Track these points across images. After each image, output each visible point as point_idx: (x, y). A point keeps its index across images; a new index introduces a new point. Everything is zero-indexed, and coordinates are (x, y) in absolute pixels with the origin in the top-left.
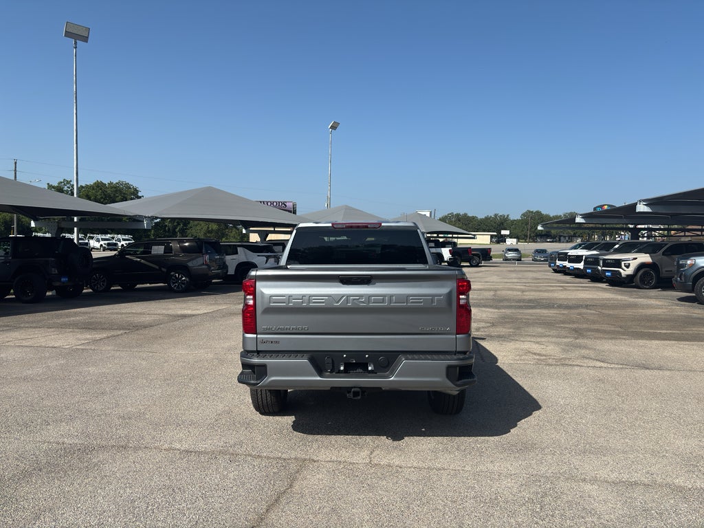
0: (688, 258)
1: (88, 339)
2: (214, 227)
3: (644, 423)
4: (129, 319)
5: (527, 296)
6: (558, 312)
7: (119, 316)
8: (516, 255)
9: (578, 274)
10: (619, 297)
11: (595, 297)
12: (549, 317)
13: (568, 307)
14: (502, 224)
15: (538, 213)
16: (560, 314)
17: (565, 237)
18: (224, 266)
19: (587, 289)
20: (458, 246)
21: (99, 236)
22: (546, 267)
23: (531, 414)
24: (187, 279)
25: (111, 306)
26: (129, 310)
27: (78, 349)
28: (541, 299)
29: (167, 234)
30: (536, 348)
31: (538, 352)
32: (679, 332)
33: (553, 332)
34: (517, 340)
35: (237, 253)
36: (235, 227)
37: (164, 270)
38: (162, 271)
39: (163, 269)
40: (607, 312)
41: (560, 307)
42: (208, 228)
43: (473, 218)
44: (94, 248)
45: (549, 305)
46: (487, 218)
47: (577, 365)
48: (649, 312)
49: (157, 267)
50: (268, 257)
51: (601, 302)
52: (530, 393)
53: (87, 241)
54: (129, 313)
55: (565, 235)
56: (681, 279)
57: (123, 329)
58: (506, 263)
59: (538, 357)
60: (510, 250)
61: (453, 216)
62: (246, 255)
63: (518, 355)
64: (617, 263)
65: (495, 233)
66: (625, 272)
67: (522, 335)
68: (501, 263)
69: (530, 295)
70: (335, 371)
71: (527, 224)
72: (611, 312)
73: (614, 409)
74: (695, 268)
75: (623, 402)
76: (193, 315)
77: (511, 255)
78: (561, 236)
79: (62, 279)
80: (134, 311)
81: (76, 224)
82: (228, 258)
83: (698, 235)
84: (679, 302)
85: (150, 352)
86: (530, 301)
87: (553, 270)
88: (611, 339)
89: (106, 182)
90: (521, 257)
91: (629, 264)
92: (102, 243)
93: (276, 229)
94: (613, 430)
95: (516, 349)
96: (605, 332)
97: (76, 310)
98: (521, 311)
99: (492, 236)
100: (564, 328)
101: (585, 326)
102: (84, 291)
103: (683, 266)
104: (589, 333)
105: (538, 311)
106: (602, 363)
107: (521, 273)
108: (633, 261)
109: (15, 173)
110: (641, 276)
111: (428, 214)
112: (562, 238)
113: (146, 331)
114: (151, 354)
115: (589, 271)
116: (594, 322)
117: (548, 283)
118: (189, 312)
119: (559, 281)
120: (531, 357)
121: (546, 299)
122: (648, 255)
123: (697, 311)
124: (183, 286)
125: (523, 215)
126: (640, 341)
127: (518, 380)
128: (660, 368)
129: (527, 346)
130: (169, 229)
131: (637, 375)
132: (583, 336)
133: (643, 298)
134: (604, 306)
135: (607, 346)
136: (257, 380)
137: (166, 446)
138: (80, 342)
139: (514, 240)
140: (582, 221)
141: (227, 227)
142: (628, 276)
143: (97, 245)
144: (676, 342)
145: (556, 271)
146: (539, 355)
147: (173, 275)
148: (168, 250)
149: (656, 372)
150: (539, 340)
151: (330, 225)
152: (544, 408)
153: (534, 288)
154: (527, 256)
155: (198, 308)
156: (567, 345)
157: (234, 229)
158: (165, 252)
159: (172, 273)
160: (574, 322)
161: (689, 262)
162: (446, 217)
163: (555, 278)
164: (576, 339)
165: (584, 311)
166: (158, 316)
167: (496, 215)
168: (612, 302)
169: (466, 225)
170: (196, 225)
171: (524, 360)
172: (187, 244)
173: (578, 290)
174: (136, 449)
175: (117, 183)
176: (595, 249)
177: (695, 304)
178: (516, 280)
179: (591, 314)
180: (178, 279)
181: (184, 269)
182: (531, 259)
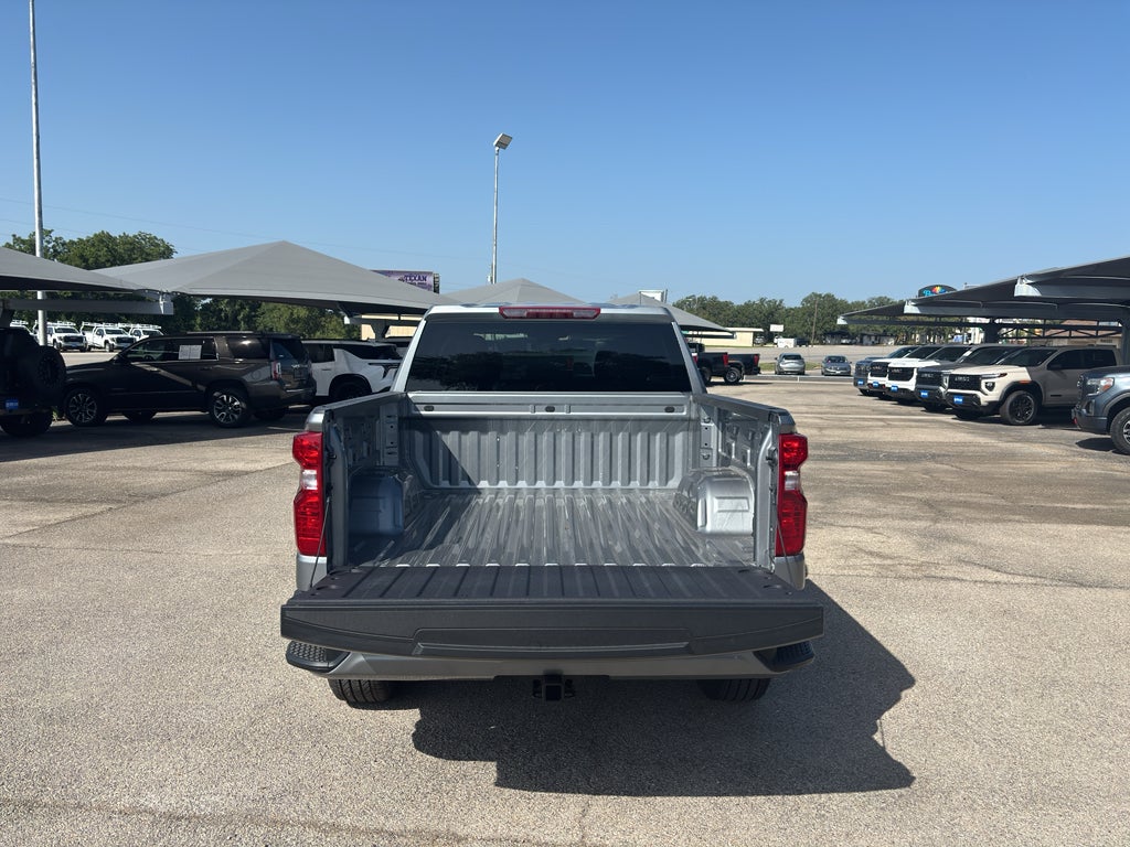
0: (1101, 375)
1: (33, 524)
2: (302, 312)
3: (1121, 715)
4: (124, 481)
5: (829, 436)
6: (889, 468)
7: (108, 474)
8: (797, 365)
9: (904, 399)
10: (982, 440)
11: (941, 439)
12: (876, 477)
13: (902, 458)
14: (772, 314)
15: (829, 297)
16: (893, 471)
17: (870, 336)
18: (309, 382)
19: (924, 424)
20: (707, 350)
21: (103, 326)
22: (849, 385)
23: (898, 699)
24: (244, 405)
25: (98, 454)
26: (129, 463)
27: (7, 545)
28: (853, 443)
29: (223, 324)
30: (869, 541)
31: (875, 550)
32: (1105, 507)
33: (892, 508)
34: (832, 525)
35: (332, 359)
36: (336, 313)
37: (201, 388)
38: (197, 389)
39: (199, 386)
40: (970, 467)
41: (889, 457)
42: (292, 314)
43: (727, 304)
44: (94, 347)
45: (871, 454)
46: (748, 305)
47: (955, 579)
48: (1040, 467)
49: (190, 384)
50: (387, 367)
51: (956, 449)
52: (885, 645)
53: (80, 334)
54: (129, 469)
55: (870, 333)
56: (1088, 412)
57: (108, 501)
58: (781, 379)
59: (878, 561)
60: (787, 357)
61: (694, 300)
62: (348, 363)
63: (842, 557)
64: (974, 382)
65: (761, 330)
66: (986, 397)
67: (839, 514)
68: (773, 378)
69: (834, 436)
71: (811, 315)
72: (977, 468)
73: (1054, 682)
74: (1113, 393)
75: (1065, 664)
76: (247, 473)
77: (788, 365)
78: (863, 335)
79: (8, 405)
80: (138, 464)
81: (40, 305)
82: (316, 367)
83: (1092, 336)
84: (1082, 450)
85: (149, 552)
86: (836, 446)
87: (861, 390)
88: (997, 521)
89: (115, 233)
90: (804, 368)
91: (994, 384)
92: (108, 337)
93: (402, 318)
94: (1069, 736)
95: (834, 543)
96: (979, 507)
97: (29, 461)
98: (826, 466)
99: (755, 334)
100: (909, 499)
101: (942, 495)
102: (53, 424)
103: (1093, 389)
104: (954, 510)
105: (854, 465)
106: (997, 574)
107: (810, 396)
108: (1000, 379)
110: (1011, 404)
111: (658, 297)
112: (865, 338)
113: (151, 506)
114: (149, 557)
115: (924, 394)
116: (955, 488)
117: (858, 413)
118: (240, 466)
119: (874, 411)
120: (866, 560)
121: (863, 443)
122: (1024, 369)
123: (1117, 466)
124: (236, 416)
125: (806, 300)
126: (1047, 526)
127: (854, 612)
128: (1103, 585)
129: (852, 536)
130: (226, 316)
131: (1069, 600)
132: (948, 517)
133: (1019, 441)
134: (961, 457)
135: (994, 535)
136: (329, 660)
137: (126, 801)
138: (14, 531)
139: (791, 341)
140: (916, 310)
141: (323, 314)
142: (991, 403)
143: (100, 341)
144: (1109, 528)
145: (865, 393)
146: (879, 555)
147: (216, 398)
148: (208, 352)
149: (1099, 593)
150: (870, 523)
151: (496, 310)
152: (920, 682)
153: (836, 423)
154: (813, 367)
155: (258, 458)
156: (923, 534)
157: (335, 317)
158: (202, 357)
159: (216, 394)
160: (921, 488)
161: (1103, 382)
162: (684, 302)
163: (867, 405)
164: (936, 521)
165: (931, 465)
166: (182, 474)
167: (762, 300)
168: (972, 449)
169: (715, 315)
170: (272, 311)
171: (855, 567)
172: (246, 343)
173: (911, 427)
174: (56, 810)
175: (135, 236)
176: (931, 358)
177: (1110, 453)
178: (804, 409)
179: (946, 471)
180: (227, 404)
181: (236, 385)
182: (820, 371)
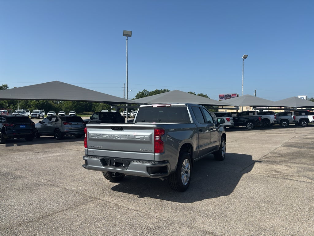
70: (111, 165)
95: (270, 168)
109: (124, 90)
